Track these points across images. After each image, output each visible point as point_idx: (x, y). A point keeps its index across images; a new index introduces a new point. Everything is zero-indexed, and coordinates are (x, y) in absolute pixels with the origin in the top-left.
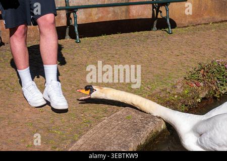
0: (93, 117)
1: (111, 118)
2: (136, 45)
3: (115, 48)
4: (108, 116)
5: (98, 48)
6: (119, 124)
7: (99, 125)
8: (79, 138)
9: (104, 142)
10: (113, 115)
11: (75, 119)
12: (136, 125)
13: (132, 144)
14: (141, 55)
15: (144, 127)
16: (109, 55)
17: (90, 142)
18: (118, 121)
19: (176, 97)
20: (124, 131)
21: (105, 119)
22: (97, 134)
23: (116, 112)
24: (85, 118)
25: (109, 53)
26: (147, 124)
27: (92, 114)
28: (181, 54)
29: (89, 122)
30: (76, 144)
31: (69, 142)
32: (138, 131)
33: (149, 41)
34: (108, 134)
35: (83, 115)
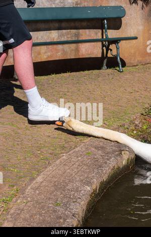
0: (50, 154)
1: (70, 155)
2: (87, 83)
3: (66, 86)
4: (67, 153)
5: (48, 87)
6: (79, 160)
7: (58, 162)
8: (38, 175)
9: (65, 178)
10: (72, 151)
11: (32, 156)
12: (97, 161)
13: (95, 180)
14: (94, 93)
15: (106, 163)
16: (61, 93)
17: (50, 179)
18: (77, 157)
19: (135, 132)
20: (85, 167)
21: (63, 156)
22: (57, 171)
23: (75, 148)
24: (42, 155)
25: (61, 91)
26: (108, 159)
27: (50, 151)
28: (135, 90)
29: (47, 160)
30: (35, 181)
31: (28, 179)
32: (100, 167)
33: (100, 79)
34: (69, 171)
35: (39, 152)
